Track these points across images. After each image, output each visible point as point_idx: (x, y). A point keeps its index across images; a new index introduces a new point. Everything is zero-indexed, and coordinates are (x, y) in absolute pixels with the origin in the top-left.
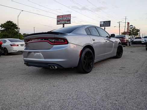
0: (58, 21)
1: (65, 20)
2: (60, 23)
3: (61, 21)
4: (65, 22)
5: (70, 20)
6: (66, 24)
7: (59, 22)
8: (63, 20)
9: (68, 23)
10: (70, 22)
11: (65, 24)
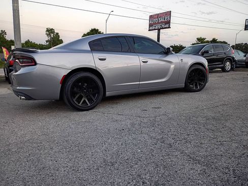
0: (150, 25)
1: (162, 22)
2: (154, 28)
3: (156, 24)
4: (161, 26)
5: (168, 22)
6: (163, 28)
7: (152, 27)
8: (158, 23)
9: (165, 28)
10: (169, 25)
11: (161, 28)
